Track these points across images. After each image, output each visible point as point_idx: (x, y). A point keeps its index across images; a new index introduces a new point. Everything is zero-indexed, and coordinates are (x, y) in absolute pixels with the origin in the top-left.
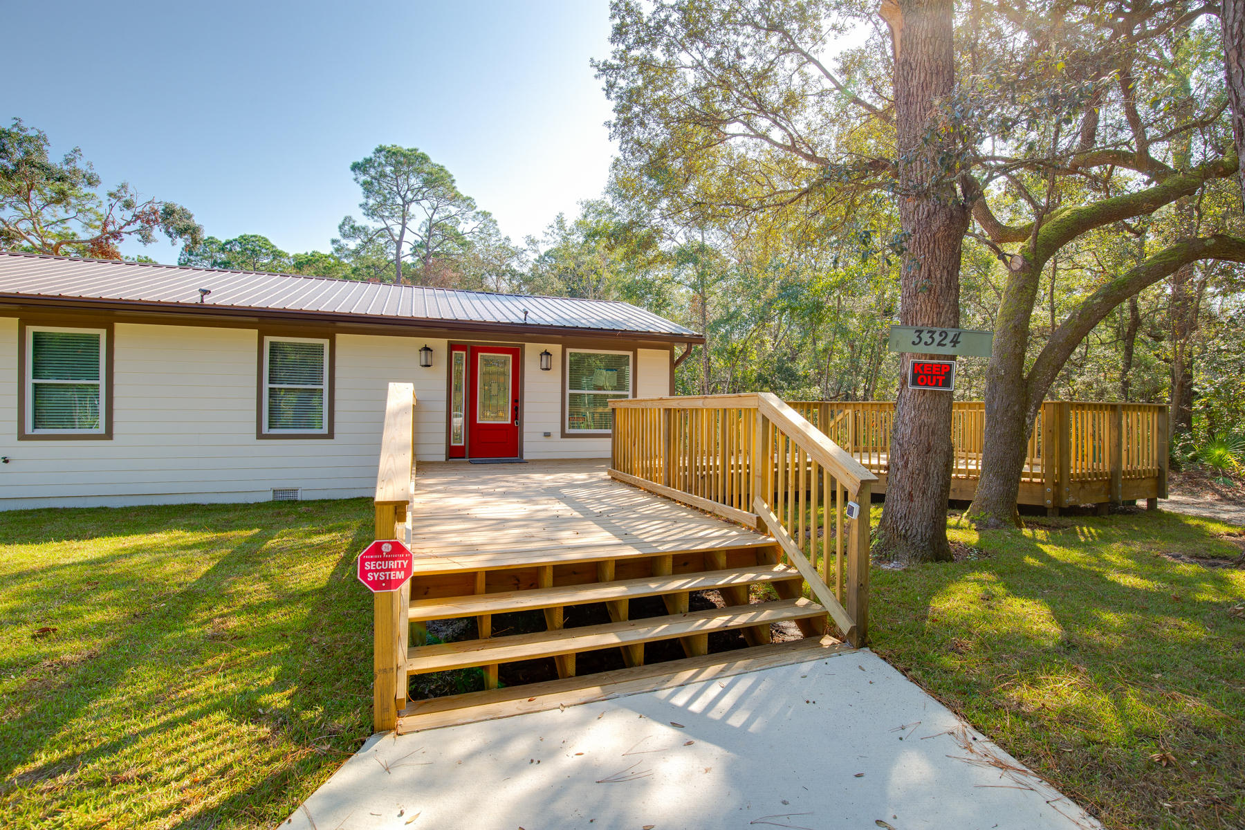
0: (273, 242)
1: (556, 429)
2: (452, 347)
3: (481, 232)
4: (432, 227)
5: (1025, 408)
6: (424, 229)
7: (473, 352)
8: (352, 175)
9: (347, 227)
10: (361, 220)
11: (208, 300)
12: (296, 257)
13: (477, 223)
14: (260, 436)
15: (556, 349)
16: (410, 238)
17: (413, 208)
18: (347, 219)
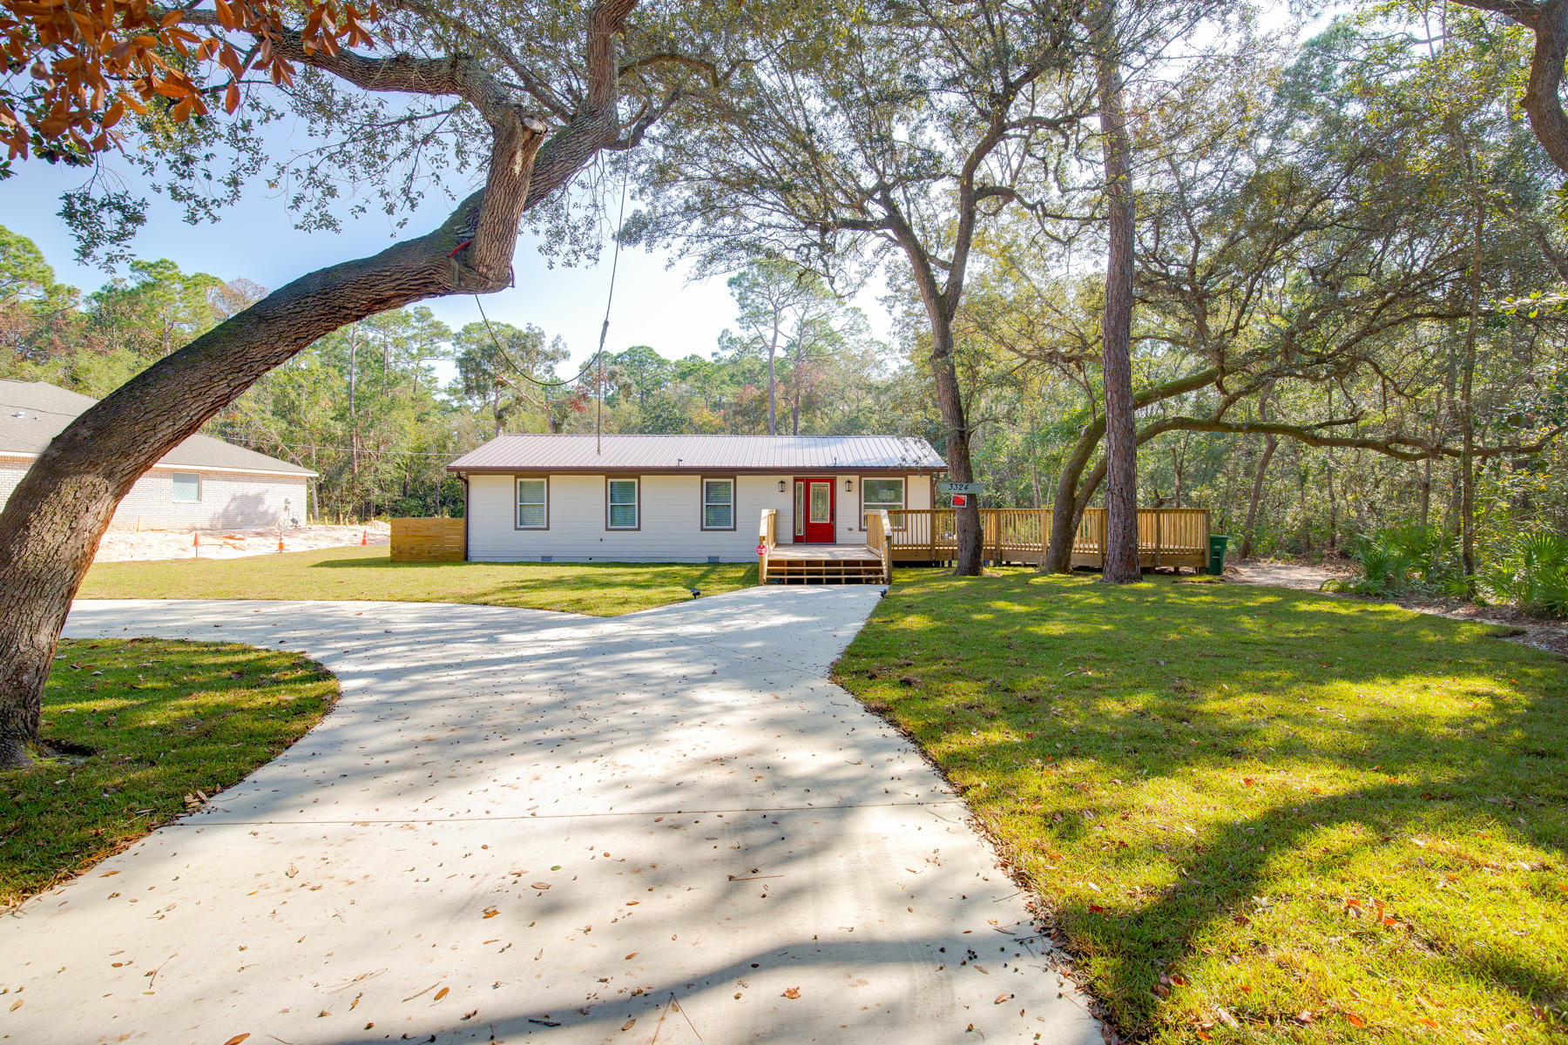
0: (657, 351)
1: (856, 526)
2: (796, 480)
3: (851, 328)
4: (804, 325)
5: (1071, 513)
6: (795, 329)
7: (808, 482)
8: (729, 290)
9: (725, 339)
10: (737, 332)
11: (682, 464)
12: (678, 364)
13: (847, 319)
14: (702, 529)
15: (855, 478)
16: (782, 342)
17: (785, 312)
18: (725, 332)
